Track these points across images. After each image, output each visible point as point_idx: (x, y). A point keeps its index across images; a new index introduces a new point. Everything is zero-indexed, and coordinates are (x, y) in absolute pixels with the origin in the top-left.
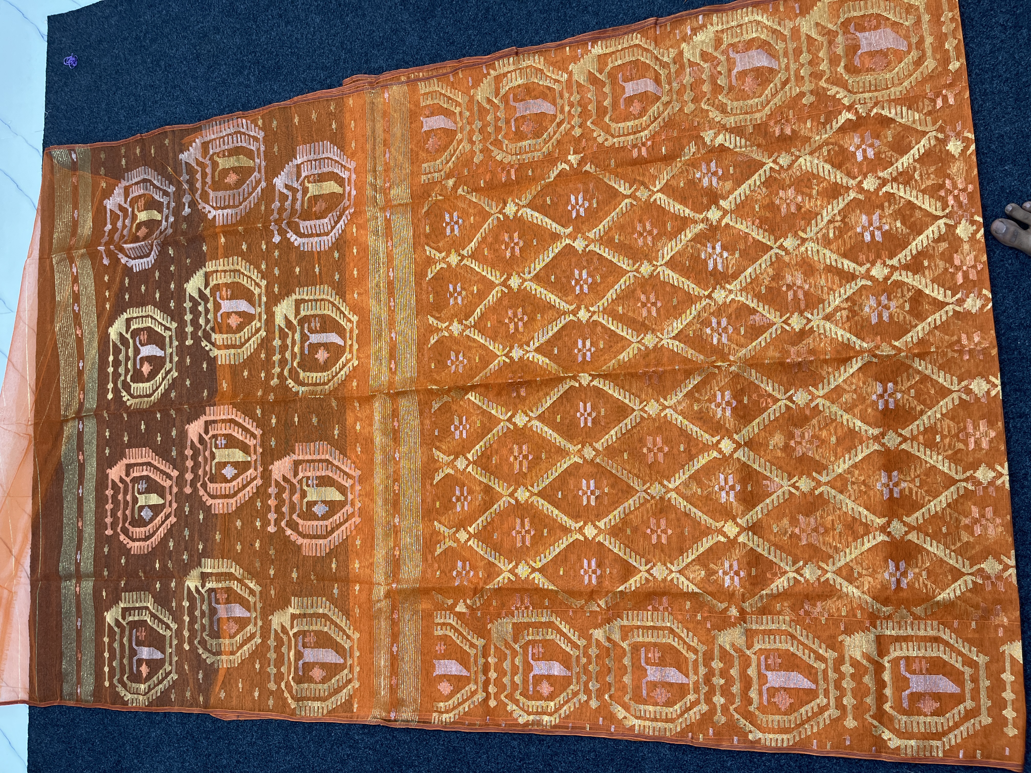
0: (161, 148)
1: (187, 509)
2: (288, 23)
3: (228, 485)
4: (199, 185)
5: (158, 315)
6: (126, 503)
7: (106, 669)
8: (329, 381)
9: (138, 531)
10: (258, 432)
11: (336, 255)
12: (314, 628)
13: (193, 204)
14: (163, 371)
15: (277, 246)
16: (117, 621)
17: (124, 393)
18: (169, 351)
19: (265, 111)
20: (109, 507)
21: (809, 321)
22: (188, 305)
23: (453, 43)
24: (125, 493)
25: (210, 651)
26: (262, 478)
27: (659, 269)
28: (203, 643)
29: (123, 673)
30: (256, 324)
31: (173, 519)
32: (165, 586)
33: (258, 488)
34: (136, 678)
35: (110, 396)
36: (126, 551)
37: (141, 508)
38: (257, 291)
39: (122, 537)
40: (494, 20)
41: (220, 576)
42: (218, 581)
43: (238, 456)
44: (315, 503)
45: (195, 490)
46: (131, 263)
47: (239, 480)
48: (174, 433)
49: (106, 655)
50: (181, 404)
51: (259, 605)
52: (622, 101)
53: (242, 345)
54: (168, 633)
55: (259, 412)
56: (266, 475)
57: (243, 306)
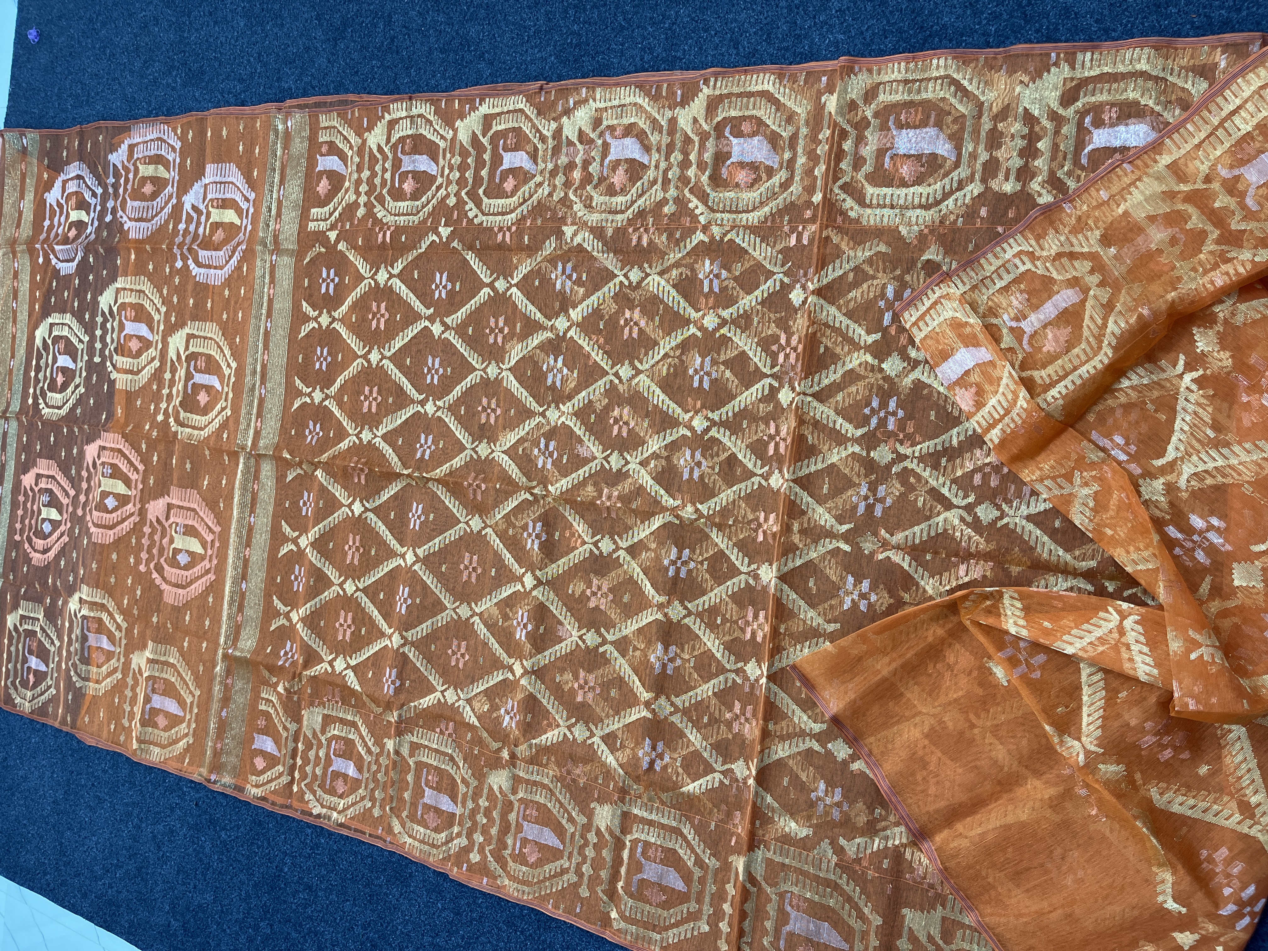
0: (95, 143)
1: (77, 531)
2: (216, 23)
3: (108, 515)
4: (121, 191)
5: (75, 325)
6: (33, 511)
7: (4, 669)
8: (206, 426)
9: (40, 543)
10: (141, 467)
11: (227, 292)
12: (164, 676)
13: (114, 211)
14: (73, 385)
15: (179, 271)
16: (15, 625)
17: (41, 401)
18: (80, 364)
19: (185, 120)
20: (20, 512)
21: (627, 463)
22: (99, 319)
23: (357, 72)
24: (33, 504)
25: (79, 676)
26: (139, 515)
27: (504, 373)
28: (75, 665)
29: (16, 677)
30: (152, 352)
31: (66, 539)
32: (54, 602)
33: (135, 524)
34: (25, 684)
35: (30, 401)
36: (28, 560)
37: (44, 520)
38: (156, 317)
39: (27, 546)
40: (397, 52)
41: (93, 605)
42: (91, 610)
43: (120, 488)
44: (180, 551)
45: (84, 515)
46: (60, 265)
47: (119, 512)
48: (75, 451)
49: (5, 656)
50: (84, 423)
51: (124, 642)
52: (498, 172)
53: (139, 372)
54: (52, 649)
55: (144, 446)
56: (142, 513)
57: (143, 330)
